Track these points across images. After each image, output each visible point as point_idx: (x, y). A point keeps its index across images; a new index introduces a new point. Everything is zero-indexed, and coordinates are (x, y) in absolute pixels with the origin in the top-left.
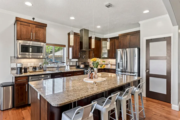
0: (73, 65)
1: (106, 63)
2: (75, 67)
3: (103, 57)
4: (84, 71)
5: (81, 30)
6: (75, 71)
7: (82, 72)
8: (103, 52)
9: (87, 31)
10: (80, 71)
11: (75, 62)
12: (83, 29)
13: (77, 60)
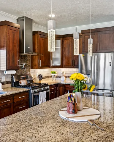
0: (6, 81)
1: (56, 75)
2: (10, 85)
3: (53, 65)
4: (28, 91)
5: (19, 18)
6: (16, 94)
7: (26, 94)
8: (53, 57)
9: (29, 21)
10: (23, 92)
11: (10, 76)
12: (23, 17)
13: (14, 72)
